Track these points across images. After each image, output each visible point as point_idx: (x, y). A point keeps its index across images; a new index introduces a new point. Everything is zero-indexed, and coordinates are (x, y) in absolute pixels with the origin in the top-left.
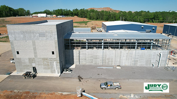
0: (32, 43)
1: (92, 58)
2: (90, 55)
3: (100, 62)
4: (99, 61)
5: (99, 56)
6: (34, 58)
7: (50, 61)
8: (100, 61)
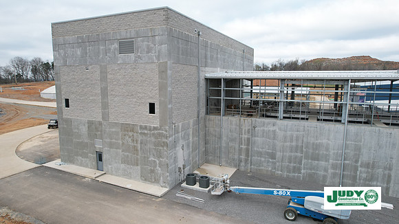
0: (101, 72)
1: (299, 154)
2: (292, 141)
3: (329, 176)
4: (326, 170)
5: (327, 149)
6: (100, 124)
7: (140, 138)
8: (330, 171)
